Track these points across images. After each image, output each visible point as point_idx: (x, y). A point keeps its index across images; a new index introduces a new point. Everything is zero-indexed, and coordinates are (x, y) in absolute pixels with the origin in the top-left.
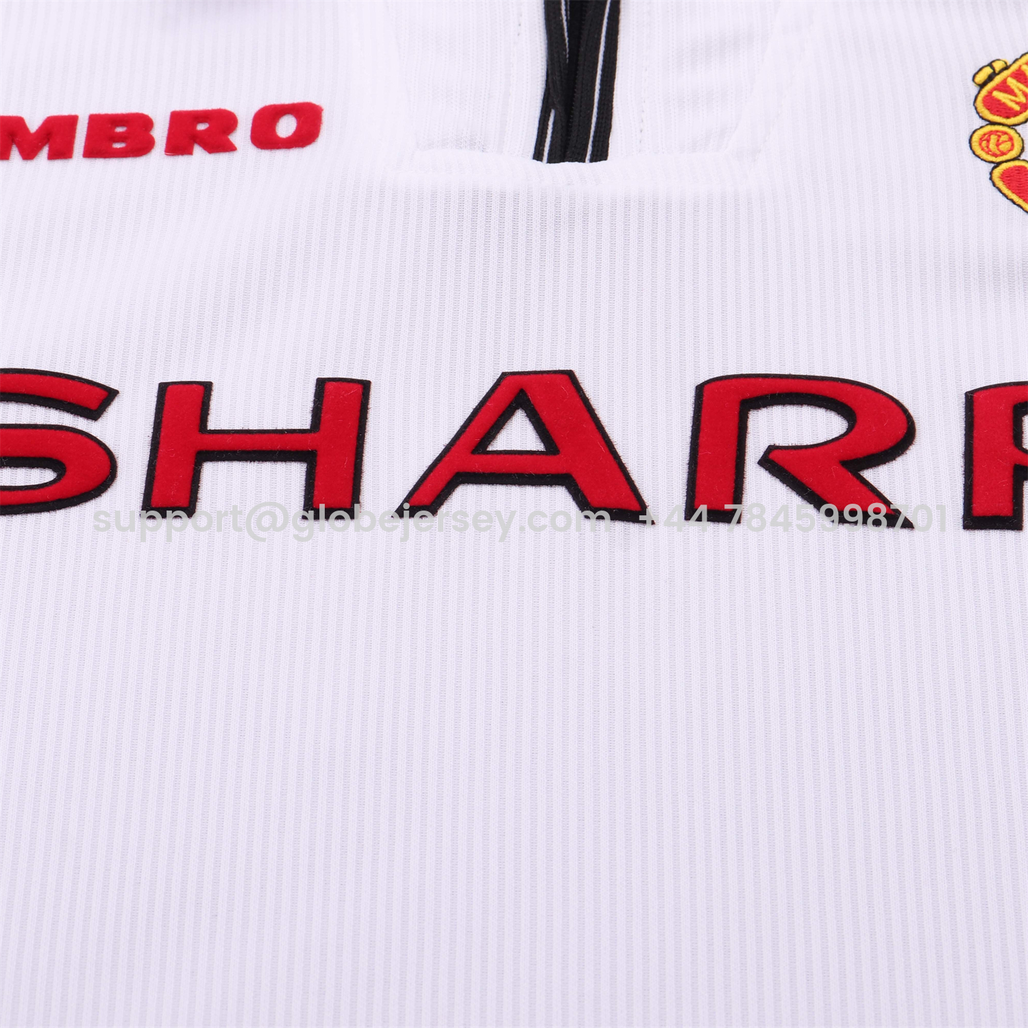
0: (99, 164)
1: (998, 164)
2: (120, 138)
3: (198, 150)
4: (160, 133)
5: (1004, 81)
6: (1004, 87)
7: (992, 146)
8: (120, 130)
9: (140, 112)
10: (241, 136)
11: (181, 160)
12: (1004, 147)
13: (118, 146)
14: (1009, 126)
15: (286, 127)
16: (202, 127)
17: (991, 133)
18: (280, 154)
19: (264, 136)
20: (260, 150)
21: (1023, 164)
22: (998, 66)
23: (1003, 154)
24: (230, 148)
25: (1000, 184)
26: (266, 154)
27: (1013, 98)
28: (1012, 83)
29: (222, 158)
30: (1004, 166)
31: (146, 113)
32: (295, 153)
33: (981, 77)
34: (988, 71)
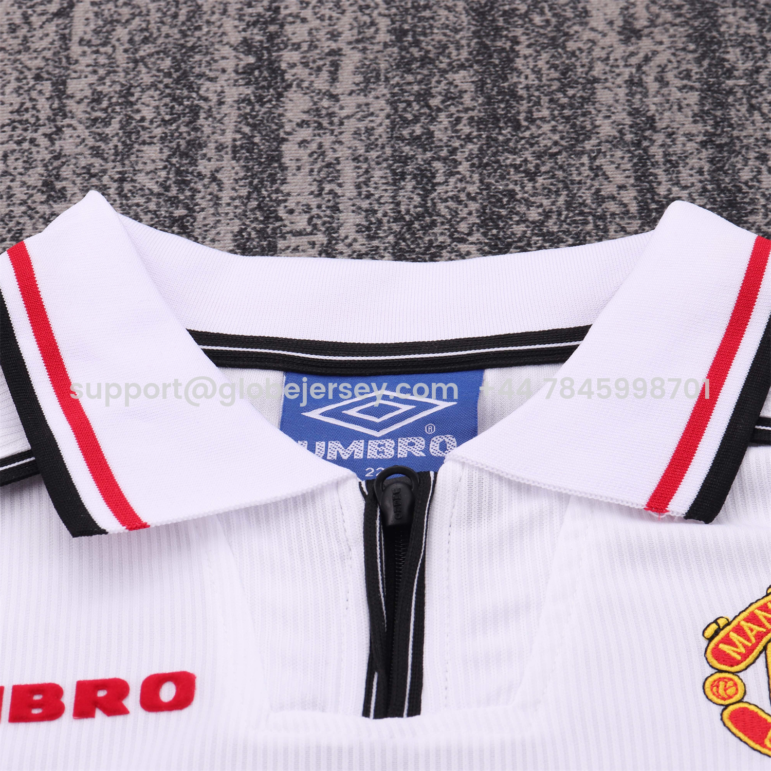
0: (22, 727)
1: (727, 706)
2: (37, 705)
3: (99, 713)
4: (69, 699)
5: (727, 635)
6: (727, 641)
7: (721, 691)
8: (37, 697)
9: (53, 682)
10: (132, 701)
11: (86, 722)
12: (731, 691)
13: (36, 711)
14: (733, 673)
15: (168, 692)
16: (101, 694)
17: (720, 679)
18: (163, 716)
19: (151, 702)
20: (147, 713)
21: (746, 705)
22: (722, 622)
23: (730, 697)
24: (124, 711)
25: (729, 724)
26: (153, 716)
27: (735, 649)
28: (734, 636)
29: (119, 719)
30: (731, 708)
31: (57, 682)
32: (175, 715)
33: (709, 633)
34: (714, 627)
